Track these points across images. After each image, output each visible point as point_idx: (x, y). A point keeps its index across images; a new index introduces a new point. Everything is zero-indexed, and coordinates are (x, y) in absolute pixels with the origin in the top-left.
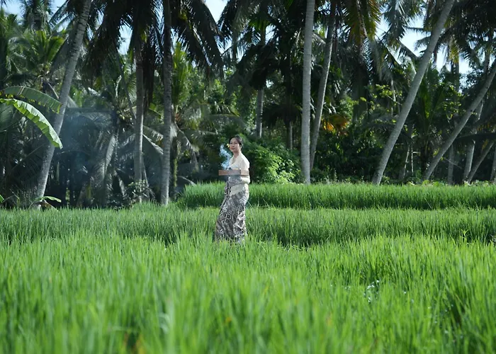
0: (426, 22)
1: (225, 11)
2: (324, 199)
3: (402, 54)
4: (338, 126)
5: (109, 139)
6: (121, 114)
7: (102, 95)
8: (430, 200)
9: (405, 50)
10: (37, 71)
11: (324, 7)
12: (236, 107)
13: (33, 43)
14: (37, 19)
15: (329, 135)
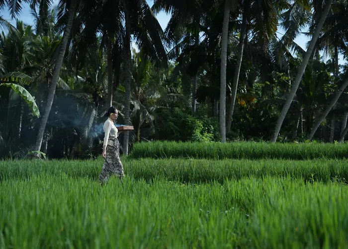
0: (311, 29)
1: (170, 21)
2: (228, 152)
3: (296, 51)
4: (248, 102)
5: (92, 111)
6: (100, 93)
7: (86, 81)
8: (303, 153)
9: (298, 48)
10: (43, 64)
11: (238, 19)
12: (181, 88)
13: (40, 45)
14: (45, 28)
15: (242, 108)
